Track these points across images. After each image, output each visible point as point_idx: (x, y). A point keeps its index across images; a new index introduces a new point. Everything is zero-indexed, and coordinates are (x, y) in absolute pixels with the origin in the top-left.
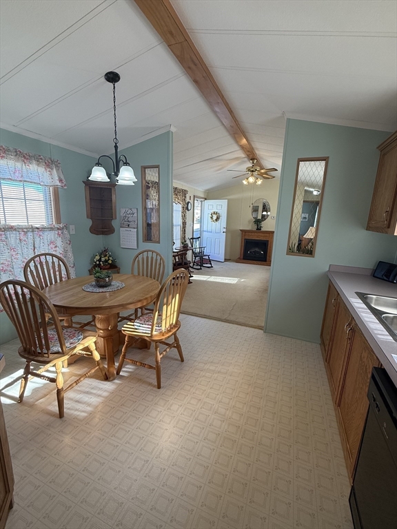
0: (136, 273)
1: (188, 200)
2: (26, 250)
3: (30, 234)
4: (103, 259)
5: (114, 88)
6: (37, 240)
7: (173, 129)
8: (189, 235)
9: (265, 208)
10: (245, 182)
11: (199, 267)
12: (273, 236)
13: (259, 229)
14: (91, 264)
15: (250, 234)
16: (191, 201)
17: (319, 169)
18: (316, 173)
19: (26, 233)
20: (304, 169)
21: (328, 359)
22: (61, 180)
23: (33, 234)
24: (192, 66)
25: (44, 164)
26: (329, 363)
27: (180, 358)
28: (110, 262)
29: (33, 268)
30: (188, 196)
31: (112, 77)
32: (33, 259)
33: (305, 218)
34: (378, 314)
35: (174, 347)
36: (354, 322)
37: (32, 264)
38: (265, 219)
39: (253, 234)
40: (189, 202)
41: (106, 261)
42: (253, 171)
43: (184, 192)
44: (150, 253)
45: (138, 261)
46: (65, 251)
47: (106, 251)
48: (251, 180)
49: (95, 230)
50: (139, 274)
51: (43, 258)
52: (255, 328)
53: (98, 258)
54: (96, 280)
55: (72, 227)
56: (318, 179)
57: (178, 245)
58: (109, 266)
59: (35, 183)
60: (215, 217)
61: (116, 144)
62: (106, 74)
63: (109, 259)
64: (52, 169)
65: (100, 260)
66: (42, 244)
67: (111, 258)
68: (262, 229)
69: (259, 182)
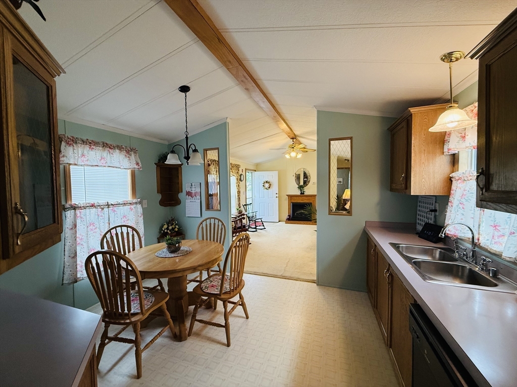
0: (200, 238)
1: (240, 172)
2: (102, 224)
3: (106, 210)
4: (170, 228)
5: (186, 96)
6: (112, 215)
7: (228, 120)
8: (243, 203)
9: (305, 176)
10: (287, 156)
11: (255, 230)
12: (315, 199)
13: (302, 193)
14: (160, 232)
15: (295, 198)
16: (244, 173)
17: (346, 146)
18: (344, 149)
19: (103, 209)
20: (335, 146)
21: (375, 306)
22: (137, 164)
23: (109, 210)
24: (244, 80)
25: (125, 152)
26: (377, 308)
27: (245, 316)
28: (176, 230)
29: (109, 240)
30: (240, 169)
31: (185, 89)
32: (110, 231)
33: (340, 182)
34: (409, 260)
35: (240, 305)
36: (391, 269)
37: (108, 236)
38: (307, 185)
39: (298, 198)
40: (241, 175)
41: (173, 229)
42: (293, 148)
43: (238, 167)
44: (212, 220)
45: (203, 228)
46: (137, 223)
47: (173, 220)
48: (293, 154)
49: (163, 203)
50: (203, 239)
51: (119, 229)
52: (309, 282)
53: (166, 226)
54: (168, 247)
55: (145, 202)
56: (346, 154)
57: (234, 212)
58: (175, 233)
59: (116, 167)
60: (267, 185)
61: (187, 135)
62: (180, 88)
63: (175, 227)
64: (131, 155)
65: (167, 229)
66: (116, 219)
67: (177, 227)
68: (305, 194)
69: (299, 156)
